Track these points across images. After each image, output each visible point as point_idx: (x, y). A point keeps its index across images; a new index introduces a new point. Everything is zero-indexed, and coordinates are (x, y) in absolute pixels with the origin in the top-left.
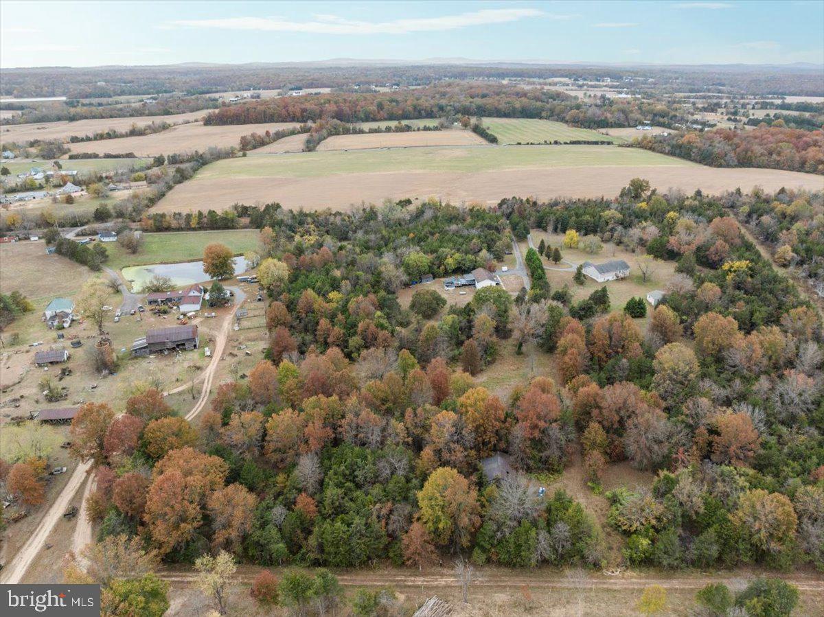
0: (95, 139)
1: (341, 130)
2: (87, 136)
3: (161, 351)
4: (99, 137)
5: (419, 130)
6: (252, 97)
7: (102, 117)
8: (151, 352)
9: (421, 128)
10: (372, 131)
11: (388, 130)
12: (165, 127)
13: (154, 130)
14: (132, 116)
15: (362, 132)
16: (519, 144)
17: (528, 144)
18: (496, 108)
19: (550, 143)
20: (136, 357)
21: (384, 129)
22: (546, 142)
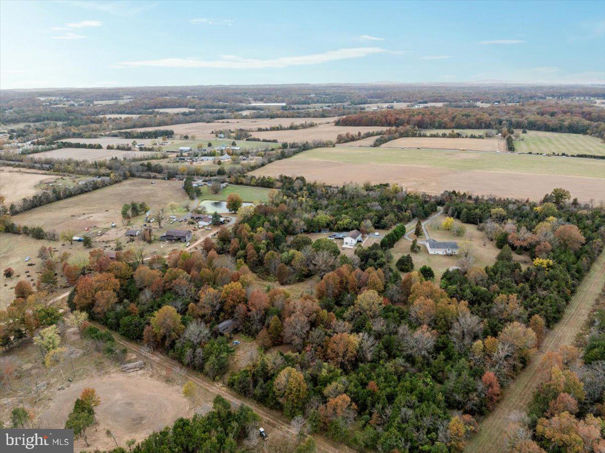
0: (271, 130)
1: (410, 133)
2: (266, 128)
3: (172, 240)
4: (273, 129)
5: (467, 137)
6: (388, 108)
7: (288, 117)
8: (168, 240)
9: (468, 136)
10: (432, 136)
11: (444, 136)
12: (312, 125)
13: (304, 127)
14: (304, 117)
15: (425, 136)
16: (531, 153)
17: (538, 154)
18: (545, 124)
19: (558, 155)
20: (161, 240)
21: (441, 135)
22: (554, 153)
